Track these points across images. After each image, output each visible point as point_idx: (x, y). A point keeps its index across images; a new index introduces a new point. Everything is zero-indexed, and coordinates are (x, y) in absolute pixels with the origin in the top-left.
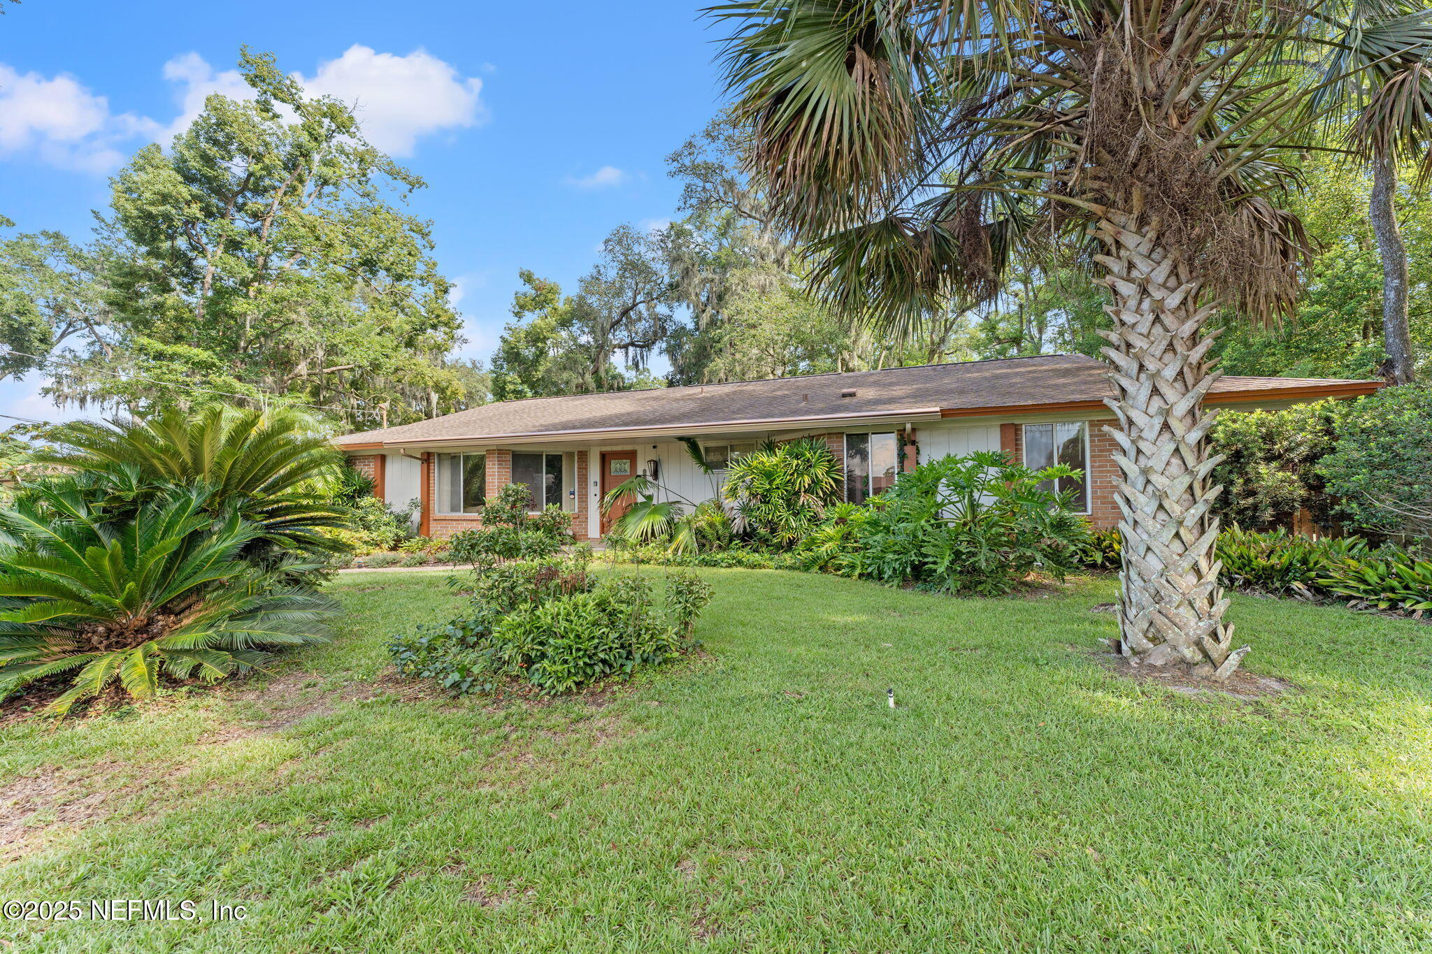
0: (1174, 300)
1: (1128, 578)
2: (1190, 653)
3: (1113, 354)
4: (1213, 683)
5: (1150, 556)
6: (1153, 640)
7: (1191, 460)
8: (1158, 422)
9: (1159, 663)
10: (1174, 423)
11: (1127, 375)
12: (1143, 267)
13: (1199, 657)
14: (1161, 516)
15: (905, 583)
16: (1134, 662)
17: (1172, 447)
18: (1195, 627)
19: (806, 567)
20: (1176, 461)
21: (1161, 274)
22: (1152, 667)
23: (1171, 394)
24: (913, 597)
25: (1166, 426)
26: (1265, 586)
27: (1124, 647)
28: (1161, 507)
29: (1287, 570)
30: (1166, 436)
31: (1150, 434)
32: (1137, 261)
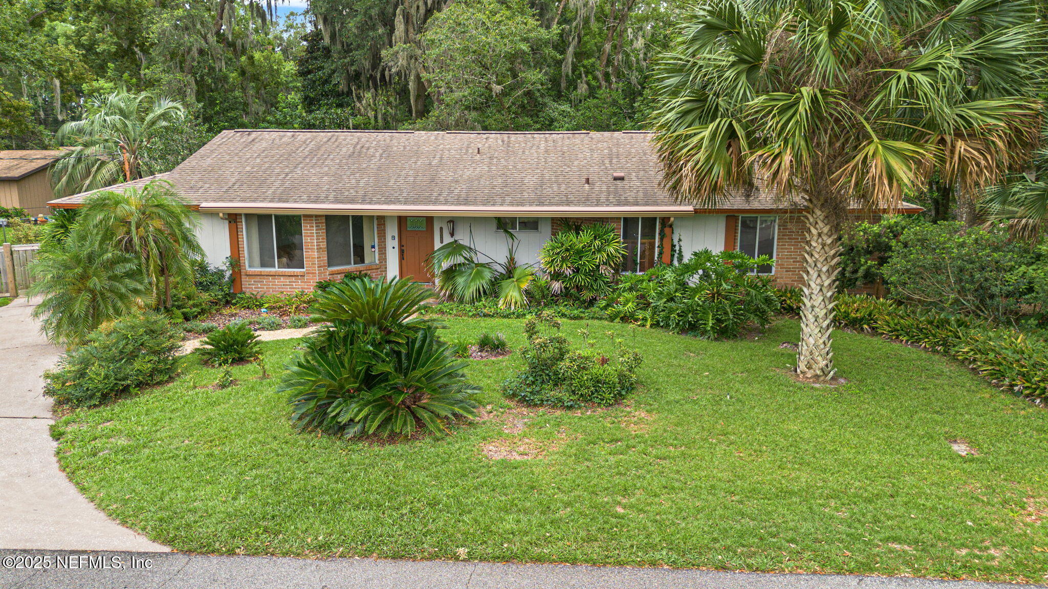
0: (829, 241)
1: (802, 345)
2: (818, 372)
3: (806, 255)
4: (825, 382)
5: (811, 338)
6: (808, 368)
7: (827, 303)
8: (819, 288)
9: (809, 376)
10: (823, 289)
11: (810, 266)
12: (821, 224)
13: (822, 374)
14: (816, 323)
15: (683, 331)
16: (801, 376)
17: (822, 298)
18: (822, 363)
19: (612, 319)
20: (823, 303)
21: (826, 230)
22: (807, 378)
23: (824, 277)
24: (688, 340)
25: (821, 290)
26: (853, 326)
27: (798, 370)
28: (816, 320)
29: (862, 319)
30: (821, 293)
31: (815, 292)
32: (819, 222)
